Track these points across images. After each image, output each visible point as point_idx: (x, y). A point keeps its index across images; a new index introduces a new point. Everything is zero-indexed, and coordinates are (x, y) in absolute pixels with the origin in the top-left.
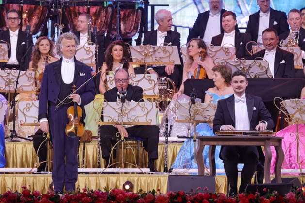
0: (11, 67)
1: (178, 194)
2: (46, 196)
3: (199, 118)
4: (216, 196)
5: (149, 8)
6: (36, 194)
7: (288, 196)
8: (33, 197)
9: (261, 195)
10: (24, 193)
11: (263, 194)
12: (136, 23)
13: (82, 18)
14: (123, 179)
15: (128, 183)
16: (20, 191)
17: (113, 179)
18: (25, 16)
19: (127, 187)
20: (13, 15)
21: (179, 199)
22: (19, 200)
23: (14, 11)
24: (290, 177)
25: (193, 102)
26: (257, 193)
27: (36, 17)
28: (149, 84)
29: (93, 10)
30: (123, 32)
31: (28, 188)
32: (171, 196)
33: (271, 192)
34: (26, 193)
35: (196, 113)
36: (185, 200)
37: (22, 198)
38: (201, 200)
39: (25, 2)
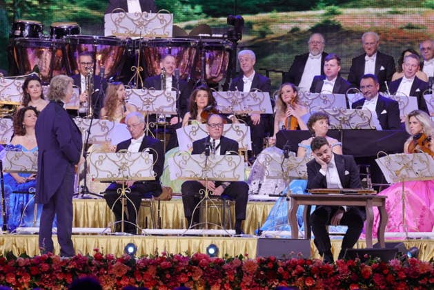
1: (269, 260)
2: (121, 260)
3: (292, 174)
4: (311, 262)
6: (110, 258)
7: (392, 262)
8: (105, 261)
9: (364, 262)
10: (95, 256)
11: (363, 260)
12: (223, 66)
14: (207, 242)
15: (212, 246)
16: (92, 254)
17: (196, 241)
18: (99, 57)
19: (212, 251)
20: (86, 59)
21: (270, 265)
22: (91, 264)
23: (87, 53)
24: (395, 241)
25: (286, 156)
26: (357, 260)
27: (111, 59)
29: (175, 51)
30: (208, 76)
31: (100, 251)
32: (261, 262)
33: (373, 258)
34: (98, 257)
35: (290, 169)
36: (276, 266)
37: (94, 262)
38: (294, 266)
39: (99, 42)
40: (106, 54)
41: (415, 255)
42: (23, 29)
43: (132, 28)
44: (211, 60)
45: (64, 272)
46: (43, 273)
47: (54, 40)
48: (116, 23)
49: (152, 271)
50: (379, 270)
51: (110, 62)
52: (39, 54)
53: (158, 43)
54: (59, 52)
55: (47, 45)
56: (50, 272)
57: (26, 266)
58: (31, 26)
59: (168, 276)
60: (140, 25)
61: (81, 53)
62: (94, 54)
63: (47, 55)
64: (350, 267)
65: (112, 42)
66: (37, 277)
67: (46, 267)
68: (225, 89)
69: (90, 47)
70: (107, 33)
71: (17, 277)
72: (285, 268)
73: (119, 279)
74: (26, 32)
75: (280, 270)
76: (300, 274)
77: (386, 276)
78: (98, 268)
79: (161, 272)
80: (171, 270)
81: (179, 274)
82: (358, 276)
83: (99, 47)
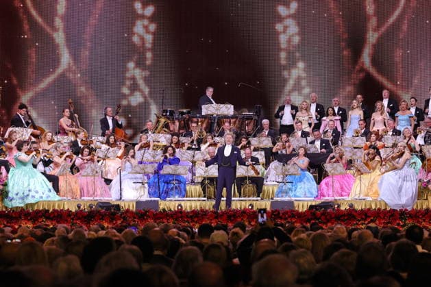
0: (193, 149)
1: (276, 210)
2: (212, 212)
3: (286, 173)
4: (294, 211)
7: (329, 210)
8: (205, 212)
11: (317, 210)
13: (227, 124)
14: (248, 203)
15: (250, 205)
16: (199, 208)
17: (243, 203)
18: (200, 124)
19: (250, 207)
20: (194, 125)
21: (277, 213)
22: (199, 214)
23: (195, 122)
24: (329, 201)
26: (314, 209)
28: (261, 156)
29: (232, 121)
30: (247, 131)
32: (272, 211)
33: (321, 209)
35: (285, 171)
36: (279, 213)
38: (287, 213)
39: (199, 117)
40: (202, 122)
41: (339, 206)
42: (167, 112)
43: (214, 111)
44: (248, 125)
45: (187, 217)
46: (179, 217)
47: (180, 117)
48: (207, 109)
49: (226, 216)
50: (323, 214)
51: (204, 125)
52: (174, 123)
53: (226, 117)
54: (183, 122)
55: (176, 119)
56: (181, 217)
57: (171, 215)
58: (170, 111)
59: (232, 218)
60: (217, 110)
61: (192, 122)
62: (197, 122)
63: (177, 123)
64: (311, 213)
65: (205, 117)
66: (176, 219)
67: (180, 215)
68: (255, 136)
69: (195, 120)
70: (203, 114)
71: (167, 219)
72: (283, 214)
73: (211, 220)
74: (168, 114)
75: (281, 214)
76: (289, 217)
77: (326, 216)
78: (202, 215)
79: (229, 217)
80: (234, 215)
81: (237, 217)
82: (315, 216)
83: (199, 119)
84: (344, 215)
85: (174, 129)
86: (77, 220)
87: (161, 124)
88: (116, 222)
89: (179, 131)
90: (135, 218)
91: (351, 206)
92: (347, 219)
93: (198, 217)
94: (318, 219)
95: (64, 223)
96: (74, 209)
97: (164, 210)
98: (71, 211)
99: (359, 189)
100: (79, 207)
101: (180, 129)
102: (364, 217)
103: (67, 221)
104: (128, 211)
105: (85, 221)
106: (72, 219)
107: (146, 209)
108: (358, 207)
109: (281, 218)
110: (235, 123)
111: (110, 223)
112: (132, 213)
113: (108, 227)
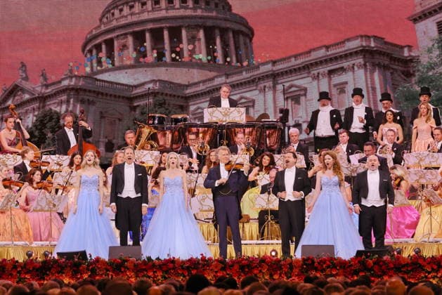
1: (309, 259)
2: (217, 260)
4: (335, 259)
5: (286, 128)
6: (210, 259)
7: (385, 258)
8: (207, 261)
9: (367, 258)
10: (202, 258)
11: (367, 257)
12: (278, 138)
13: (240, 135)
14: (271, 248)
15: (274, 250)
17: (263, 248)
18: (201, 135)
19: (273, 254)
20: (192, 137)
21: (310, 262)
22: (199, 264)
26: (363, 257)
27: (208, 136)
29: (247, 130)
30: (269, 145)
32: (303, 259)
33: (373, 255)
34: (203, 259)
36: (313, 262)
37: (201, 262)
38: (324, 261)
39: (201, 126)
40: (204, 133)
41: (399, 253)
42: (154, 120)
43: (221, 117)
44: (269, 136)
45: (183, 269)
46: (170, 269)
47: (173, 126)
48: (211, 114)
49: (236, 267)
50: (377, 263)
51: (208, 138)
52: (164, 135)
54: (176, 133)
55: (169, 128)
56: (174, 268)
57: (160, 265)
58: (159, 117)
59: (247, 270)
60: (226, 115)
62: (197, 134)
63: (169, 136)
64: (359, 262)
65: (208, 126)
66: (166, 272)
67: (171, 265)
68: (279, 153)
69: (194, 130)
70: (206, 121)
71: (154, 272)
72: (319, 264)
73: (216, 272)
74: (156, 122)
75: (316, 264)
76: (328, 267)
77: (381, 266)
78: (204, 266)
79: (242, 268)
80: (248, 266)
81: (254, 268)
82: (364, 267)
83: (201, 129)
84: (407, 265)
85: (165, 143)
86: (26, 273)
87: (144, 136)
88: (82, 277)
89: (171, 146)
90: (107, 270)
91: (418, 252)
92: (412, 270)
93: (197, 269)
94: (369, 270)
95: (8, 279)
96: (21, 258)
97: (149, 258)
98: (17, 262)
99: (428, 226)
100: (29, 255)
101: (173, 142)
102: (435, 267)
103: (11, 275)
104: (98, 260)
105: (38, 276)
106: (19, 272)
107: (123, 258)
108: (428, 253)
109: (316, 270)
110: (250, 133)
111: (72, 277)
112: (104, 262)
113: (69, 283)
